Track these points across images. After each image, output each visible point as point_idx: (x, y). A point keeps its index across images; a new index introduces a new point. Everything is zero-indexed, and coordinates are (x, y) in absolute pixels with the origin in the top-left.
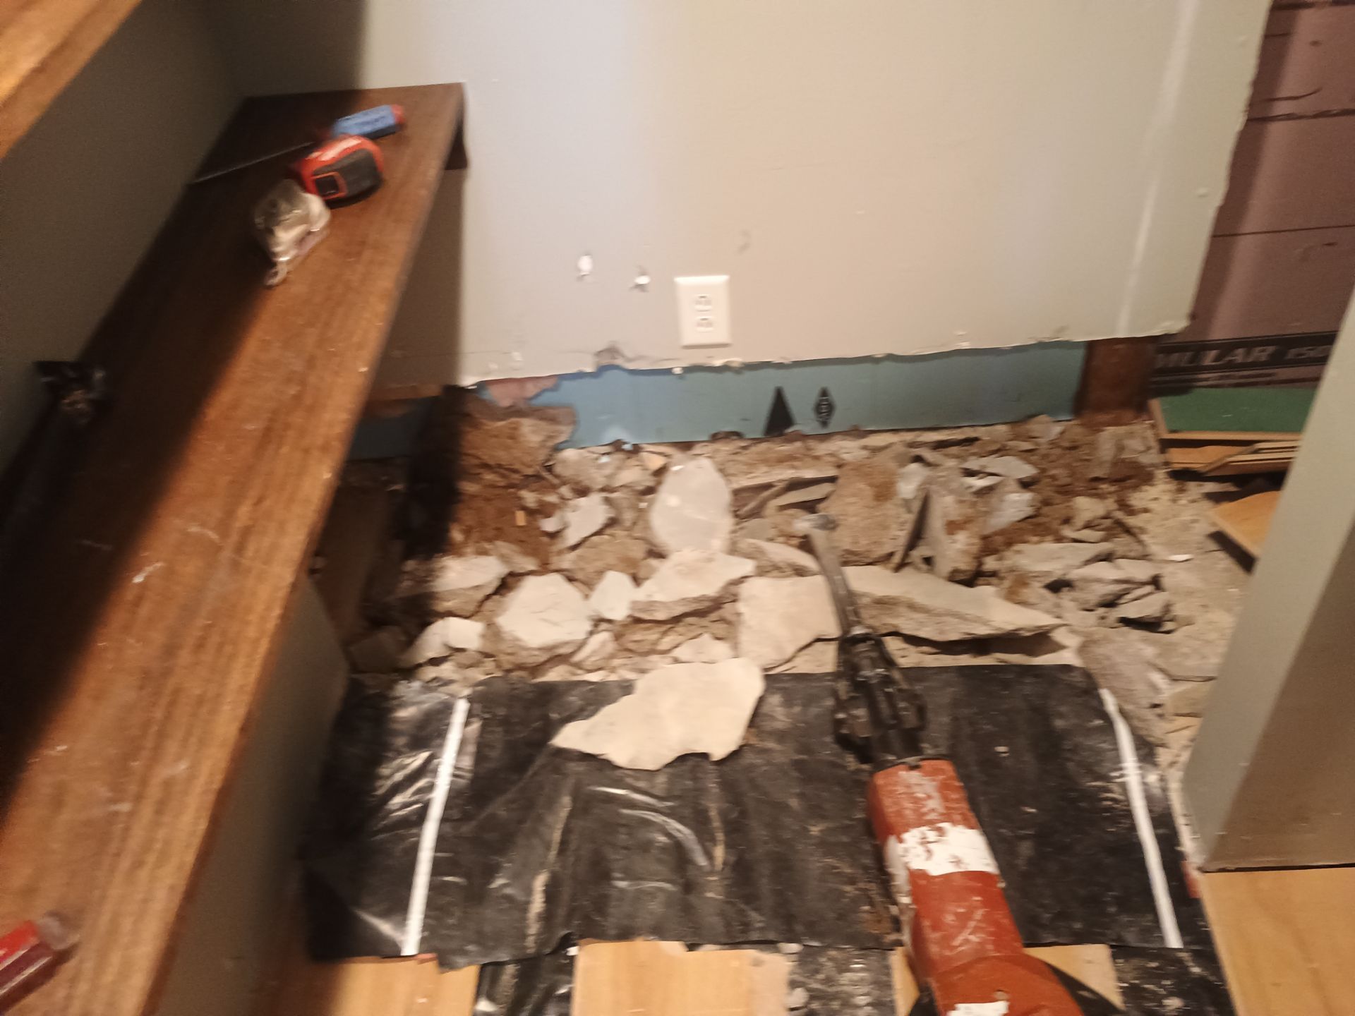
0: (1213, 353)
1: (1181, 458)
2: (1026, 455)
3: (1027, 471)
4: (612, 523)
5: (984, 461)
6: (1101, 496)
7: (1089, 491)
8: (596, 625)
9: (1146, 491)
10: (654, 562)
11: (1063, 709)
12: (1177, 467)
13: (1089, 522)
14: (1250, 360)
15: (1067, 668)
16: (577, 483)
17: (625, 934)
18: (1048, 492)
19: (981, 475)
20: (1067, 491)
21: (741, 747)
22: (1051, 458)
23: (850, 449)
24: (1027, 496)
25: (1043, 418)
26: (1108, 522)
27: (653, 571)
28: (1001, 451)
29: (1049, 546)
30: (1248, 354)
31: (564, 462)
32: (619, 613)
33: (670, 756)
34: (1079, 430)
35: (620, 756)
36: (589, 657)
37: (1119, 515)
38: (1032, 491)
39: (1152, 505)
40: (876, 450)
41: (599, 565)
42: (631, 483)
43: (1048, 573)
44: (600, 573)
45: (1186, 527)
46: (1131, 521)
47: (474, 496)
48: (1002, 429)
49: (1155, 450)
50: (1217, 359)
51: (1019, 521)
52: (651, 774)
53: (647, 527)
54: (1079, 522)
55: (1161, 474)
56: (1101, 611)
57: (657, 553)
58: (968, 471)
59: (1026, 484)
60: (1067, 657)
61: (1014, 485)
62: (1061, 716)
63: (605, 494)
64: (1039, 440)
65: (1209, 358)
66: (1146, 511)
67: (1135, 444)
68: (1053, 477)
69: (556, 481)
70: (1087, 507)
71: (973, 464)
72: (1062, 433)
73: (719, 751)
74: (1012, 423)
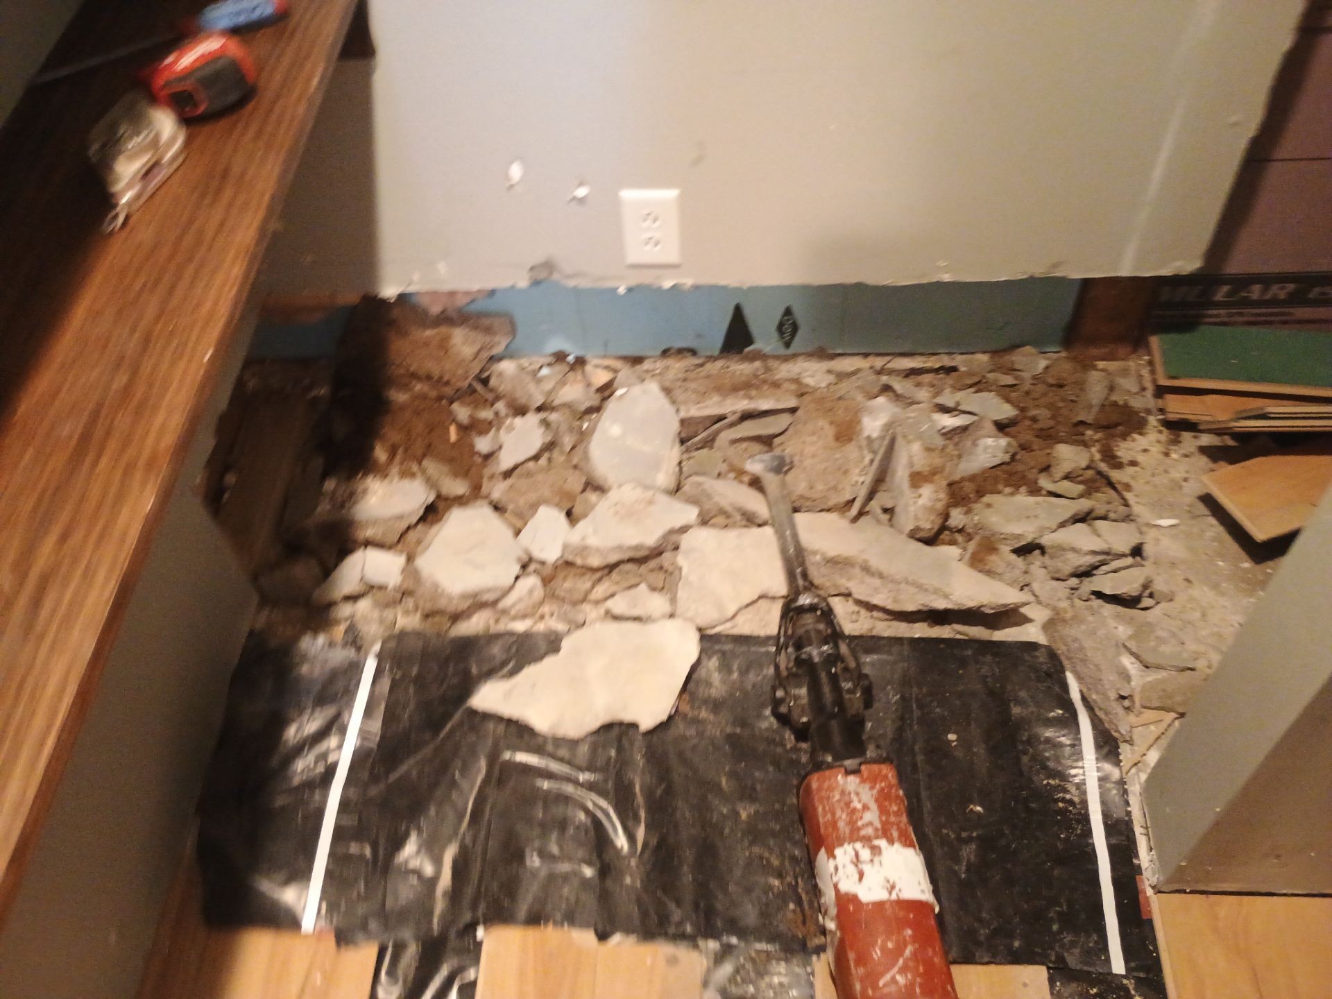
0: (1226, 288)
1: (1178, 407)
2: (1006, 392)
3: (1006, 411)
4: (549, 447)
5: (960, 396)
6: (1085, 445)
7: (1074, 437)
8: (524, 567)
9: (1134, 440)
10: (592, 497)
11: (1023, 694)
12: (1171, 417)
13: (1069, 473)
14: (1268, 296)
15: (1032, 646)
16: (514, 400)
17: (535, 919)
18: (1027, 437)
19: (956, 413)
20: (1049, 437)
21: (670, 718)
22: (1035, 395)
23: (814, 373)
24: (1003, 441)
25: (1028, 349)
26: (1090, 473)
27: (591, 507)
28: (979, 385)
29: (1023, 499)
30: (1265, 290)
31: (500, 374)
32: (550, 553)
33: (595, 724)
34: (1067, 366)
35: (541, 720)
36: (513, 605)
37: (1103, 467)
38: (1007, 435)
39: (1140, 458)
40: (842, 376)
41: (532, 497)
42: (572, 402)
43: (1018, 537)
44: (534, 507)
45: (1176, 486)
46: (1115, 475)
47: (403, 408)
48: (983, 358)
49: (1149, 393)
50: (1228, 295)
51: (992, 468)
52: (573, 743)
53: (586, 457)
54: (1059, 472)
55: (1153, 421)
56: (1074, 582)
57: (595, 486)
58: (940, 406)
59: (1002, 427)
60: (1032, 633)
61: (990, 428)
62: (1019, 702)
63: (542, 415)
64: (1023, 373)
65: (1221, 294)
66: (1133, 463)
67: (1129, 384)
68: (1034, 419)
69: (490, 396)
70: (1069, 456)
71: (948, 399)
72: (1047, 368)
73: (647, 722)
74: (995, 353)
